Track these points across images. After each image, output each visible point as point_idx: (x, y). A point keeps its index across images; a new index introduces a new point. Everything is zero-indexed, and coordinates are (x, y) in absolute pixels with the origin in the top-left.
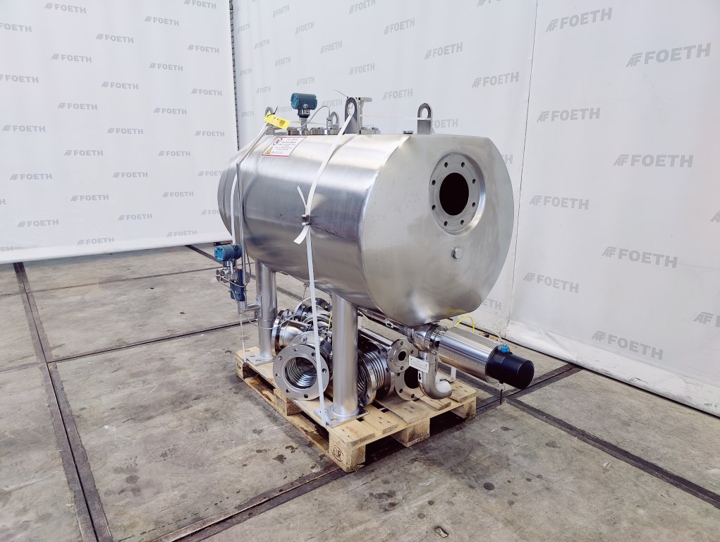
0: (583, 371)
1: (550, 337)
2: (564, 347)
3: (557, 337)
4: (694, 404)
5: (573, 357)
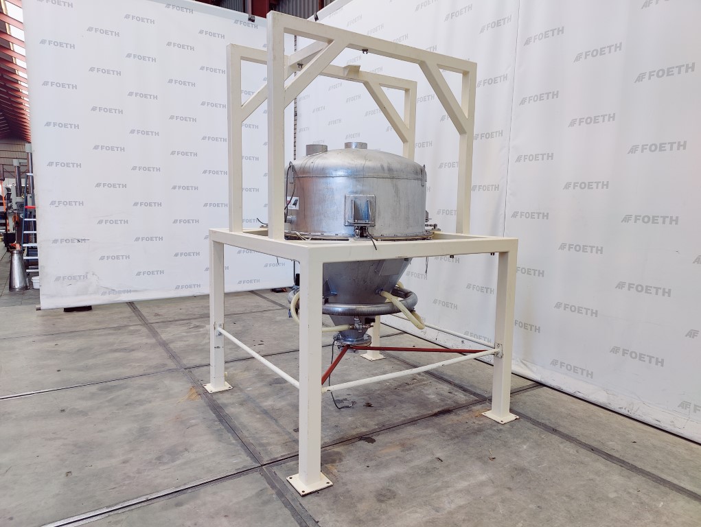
0: (545, 388)
1: (524, 364)
2: (532, 371)
3: (528, 364)
4: (612, 408)
5: (538, 378)
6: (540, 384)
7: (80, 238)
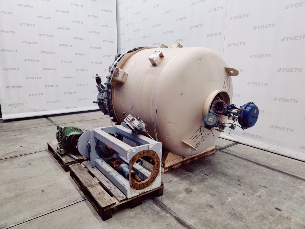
0: (240, 144)
2: (234, 138)
5: (236, 140)
6: (237, 143)
7: (19, 85)
